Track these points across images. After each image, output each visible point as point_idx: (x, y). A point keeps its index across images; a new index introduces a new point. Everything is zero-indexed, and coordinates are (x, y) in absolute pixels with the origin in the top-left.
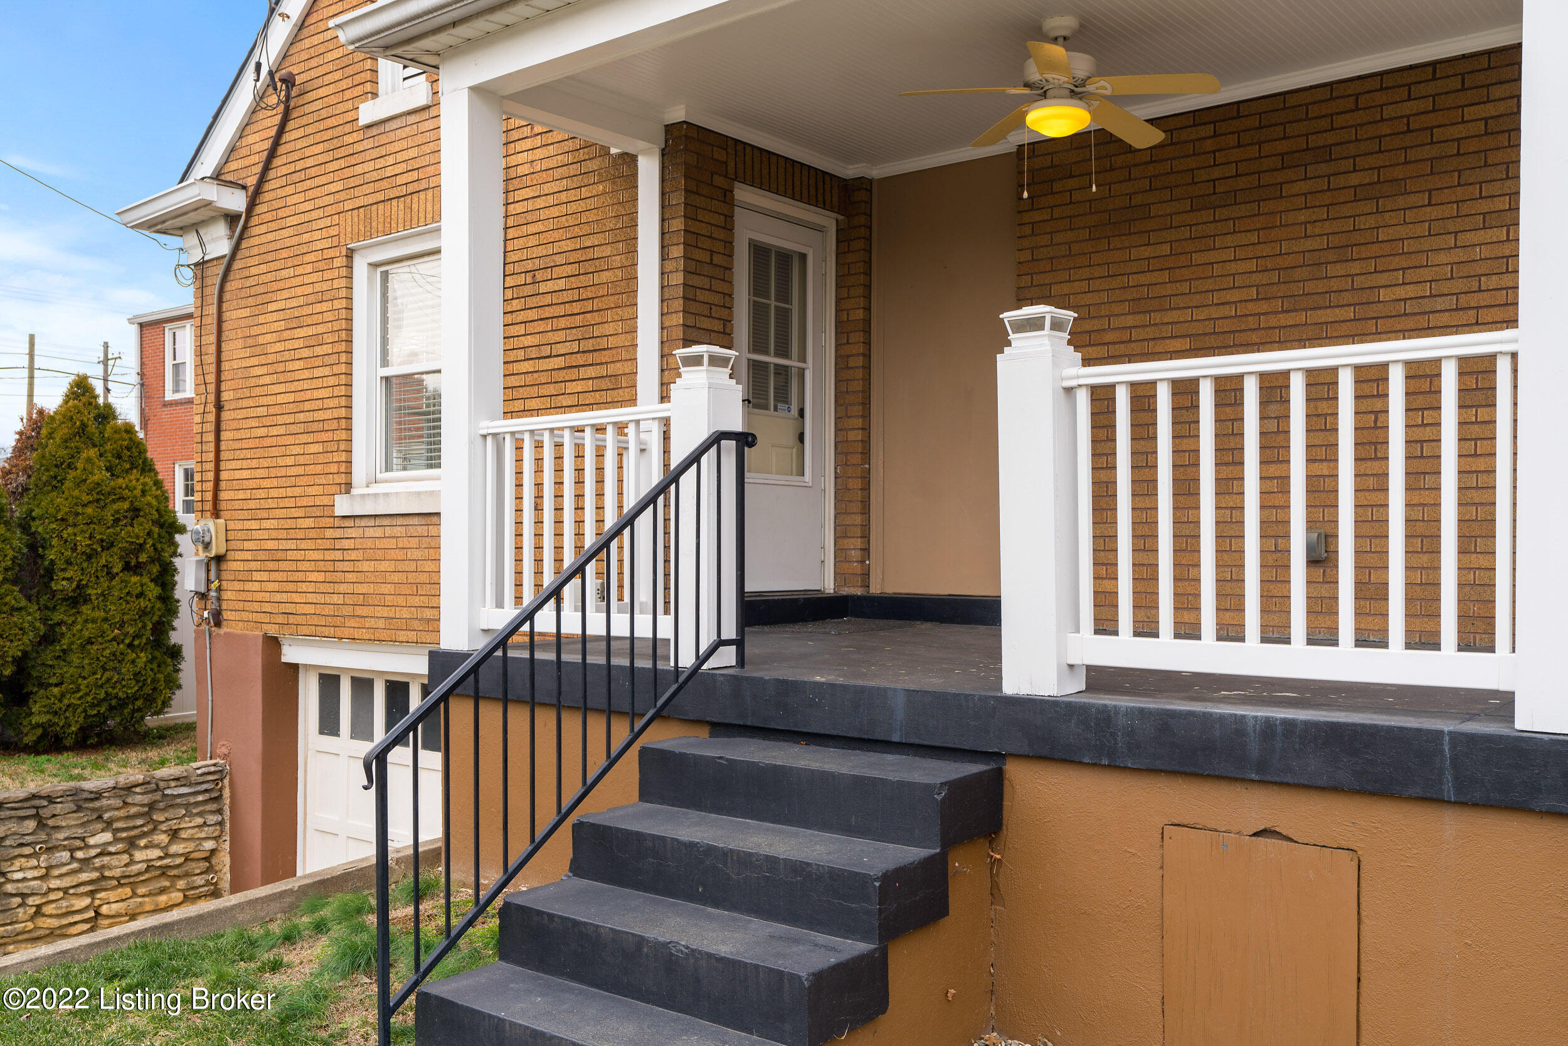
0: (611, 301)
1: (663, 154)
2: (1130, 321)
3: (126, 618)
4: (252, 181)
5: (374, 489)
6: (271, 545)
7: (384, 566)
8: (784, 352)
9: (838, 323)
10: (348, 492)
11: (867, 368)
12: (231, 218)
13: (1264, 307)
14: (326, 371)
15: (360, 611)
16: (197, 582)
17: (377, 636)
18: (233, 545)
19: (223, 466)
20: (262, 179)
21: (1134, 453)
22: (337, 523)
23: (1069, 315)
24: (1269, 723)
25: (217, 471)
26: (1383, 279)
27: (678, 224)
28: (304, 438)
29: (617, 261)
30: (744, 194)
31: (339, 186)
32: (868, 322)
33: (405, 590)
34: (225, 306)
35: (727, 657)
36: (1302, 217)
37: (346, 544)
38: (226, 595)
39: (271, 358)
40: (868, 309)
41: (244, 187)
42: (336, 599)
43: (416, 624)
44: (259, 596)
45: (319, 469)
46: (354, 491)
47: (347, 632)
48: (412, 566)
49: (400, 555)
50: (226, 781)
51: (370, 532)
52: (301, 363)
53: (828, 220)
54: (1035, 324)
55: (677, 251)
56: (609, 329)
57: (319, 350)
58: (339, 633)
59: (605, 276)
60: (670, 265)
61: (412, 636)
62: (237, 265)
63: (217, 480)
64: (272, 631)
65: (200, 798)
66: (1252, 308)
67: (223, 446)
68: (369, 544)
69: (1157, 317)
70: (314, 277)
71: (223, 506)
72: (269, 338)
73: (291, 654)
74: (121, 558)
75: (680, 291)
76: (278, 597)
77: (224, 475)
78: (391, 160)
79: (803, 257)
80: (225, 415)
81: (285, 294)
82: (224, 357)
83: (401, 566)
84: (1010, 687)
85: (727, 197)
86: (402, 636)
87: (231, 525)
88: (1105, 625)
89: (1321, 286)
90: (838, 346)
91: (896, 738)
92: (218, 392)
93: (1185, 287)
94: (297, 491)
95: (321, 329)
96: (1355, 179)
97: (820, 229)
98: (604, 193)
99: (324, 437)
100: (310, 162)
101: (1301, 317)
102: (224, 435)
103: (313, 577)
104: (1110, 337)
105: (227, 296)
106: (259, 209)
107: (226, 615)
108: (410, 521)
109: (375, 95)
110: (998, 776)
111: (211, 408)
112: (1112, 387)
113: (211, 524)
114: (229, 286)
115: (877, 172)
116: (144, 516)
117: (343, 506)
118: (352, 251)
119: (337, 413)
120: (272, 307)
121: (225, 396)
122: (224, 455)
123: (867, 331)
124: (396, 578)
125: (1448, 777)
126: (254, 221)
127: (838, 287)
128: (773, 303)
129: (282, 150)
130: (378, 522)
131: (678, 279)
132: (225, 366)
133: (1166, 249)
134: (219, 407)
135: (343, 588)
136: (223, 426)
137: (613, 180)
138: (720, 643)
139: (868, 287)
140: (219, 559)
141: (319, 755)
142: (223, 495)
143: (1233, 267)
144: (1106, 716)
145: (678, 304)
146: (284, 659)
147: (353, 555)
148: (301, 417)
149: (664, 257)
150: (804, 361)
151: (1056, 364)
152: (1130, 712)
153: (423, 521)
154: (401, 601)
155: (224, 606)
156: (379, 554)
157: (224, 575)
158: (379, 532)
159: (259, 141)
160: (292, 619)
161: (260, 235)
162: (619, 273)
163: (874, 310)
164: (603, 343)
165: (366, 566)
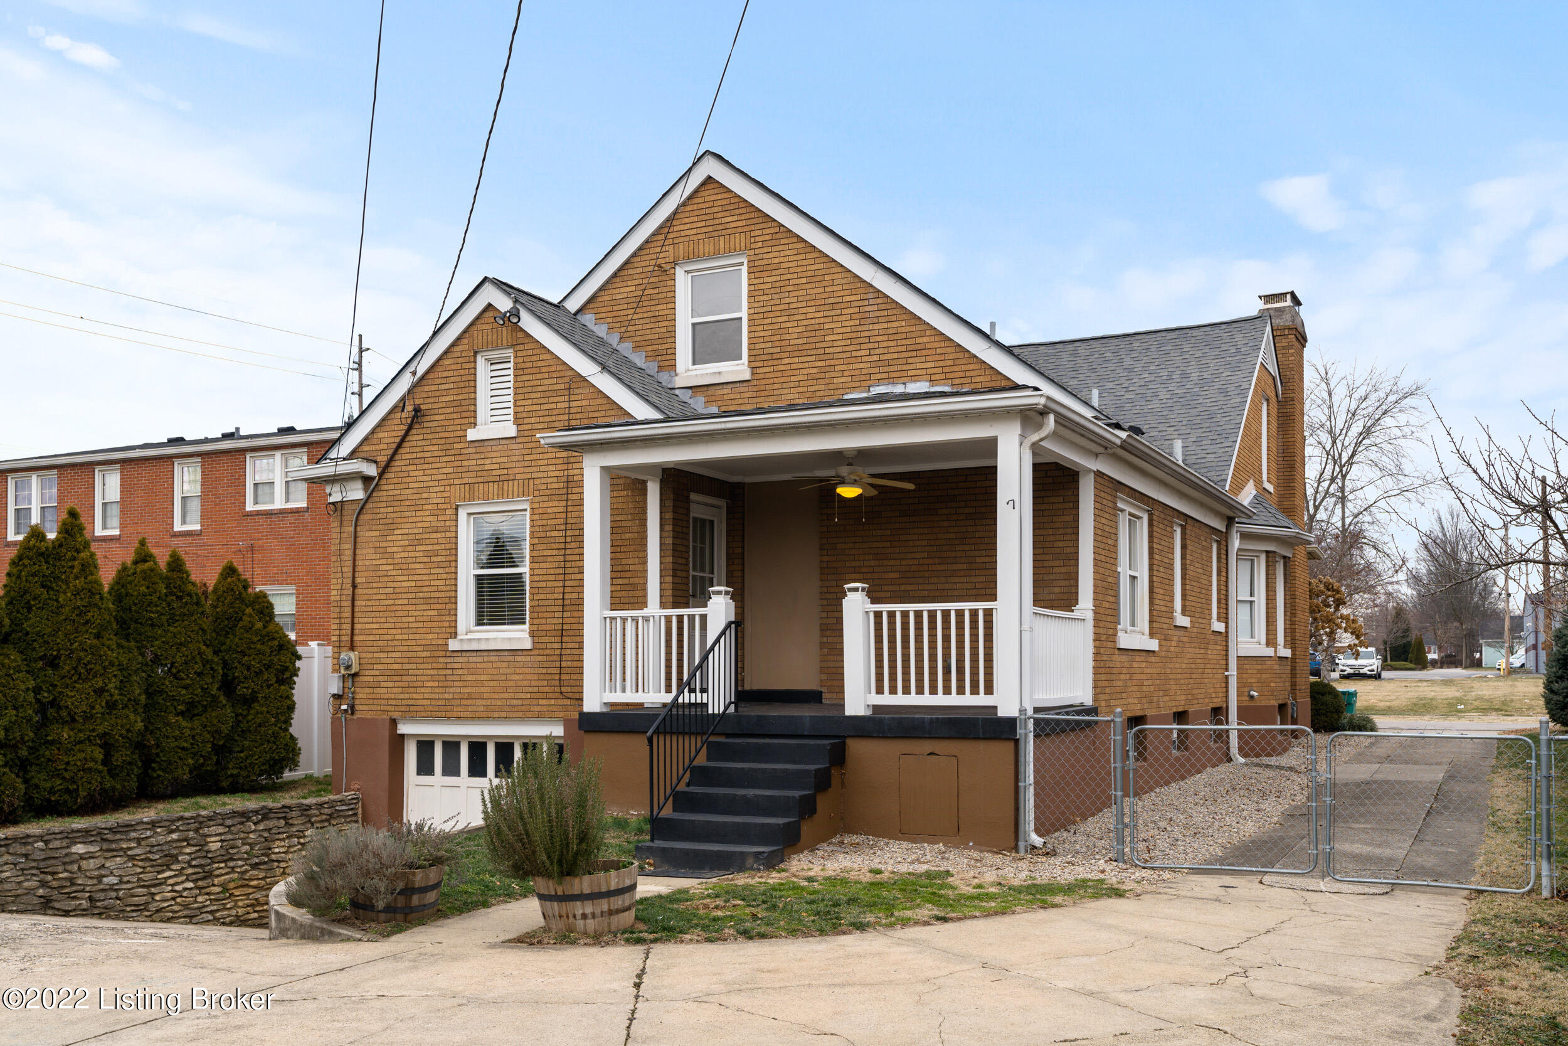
0: (632, 548)
1: (661, 481)
2: (873, 563)
3: (279, 711)
4: (383, 459)
5: (470, 636)
6: (396, 666)
7: (483, 677)
8: (703, 570)
9: (727, 554)
10: (455, 638)
11: (743, 577)
12: (366, 480)
13: (930, 561)
14: (441, 571)
15: (464, 702)
16: (338, 688)
17: (477, 715)
18: (365, 667)
19: (356, 620)
20: (392, 459)
21: (875, 623)
22: (448, 654)
23: (866, 586)
24: (931, 719)
25: (353, 623)
26: (977, 553)
27: (669, 515)
28: (424, 607)
29: (635, 529)
30: (693, 496)
31: (451, 470)
32: (743, 554)
33: (499, 690)
34: (358, 529)
35: (732, 709)
36: (946, 524)
37: (455, 666)
38: (357, 696)
39: (396, 561)
40: (743, 548)
41: (375, 462)
42: (447, 696)
43: (505, 708)
44: (386, 696)
45: (435, 624)
46: (459, 637)
47: (455, 714)
48: (504, 677)
49: (495, 671)
50: (360, 804)
51: (474, 659)
52: (422, 565)
53: (723, 503)
54: (856, 590)
55: (669, 528)
56: (631, 561)
57: (434, 559)
58: (449, 714)
59: (627, 536)
60: (665, 534)
61: (504, 714)
62: (369, 505)
63: (353, 629)
64: (395, 715)
65: (350, 813)
66: (926, 561)
67: (357, 609)
68: (472, 665)
69: (885, 562)
70: (431, 519)
71: (356, 644)
72: (395, 549)
73: (403, 729)
74: (275, 675)
75: (671, 547)
76: (402, 696)
77: (357, 626)
78: (489, 461)
79: (712, 522)
80: (358, 591)
81: (409, 526)
82: (358, 557)
83: (496, 677)
84: (847, 713)
85: (687, 500)
86: (496, 715)
87: (364, 655)
88: (880, 690)
89: (953, 554)
90: (728, 565)
91: (806, 733)
92: (354, 578)
93: (897, 550)
94: (417, 636)
95: (436, 547)
96: (967, 510)
97: (719, 507)
98: (627, 496)
99: (439, 606)
100: (429, 454)
101: (945, 567)
102: (357, 603)
103: (430, 684)
104: (864, 570)
105: (360, 523)
106: (387, 476)
107: (357, 708)
108: (502, 653)
109: (475, 424)
110: (844, 743)
111: (349, 586)
112: (881, 612)
113: (352, 654)
114: (362, 517)
115: (748, 480)
116: (287, 649)
117: (453, 645)
118: (458, 506)
119: (448, 594)
120: (396, 532)
121: (358, 580)
122: (356, 615)
123: (743, 559)
124: (492, 684)
125: (981, 731)
126: (383, 482)
127: (728, 535)
128: (699, 545)
129: (405, 444)
130: (479, 654)
131: (669, 541)
132: (359, 563)
133: (889, 532)
134: (354, 586)
135: (452, 690)
136: (357, 597)
137: (633, 490)
138: (731, 703)
139: (743, 536)
140: (355, 675)
141: (418, 788)
142: (356, 638)
143: (918, 543)
144: (881, 721)
145: (670, 553)
146: (399, 732)
147: (461, 672)
148: (421, 595)
149: (662, 530)
150: (713, 573)
151: (863, 603)
152: (889, 719)
153: (511, 653)
154: (495, 696)
155: (357, 702)
156: (479, 671)
157: (356, 684)
158: (479, 659)
159: (390, 437)
160: (412, 708)
161: (388, 490)
162: (636, 535)
163: (746, 548)
164: (627, 568)
165: (470, 678)
